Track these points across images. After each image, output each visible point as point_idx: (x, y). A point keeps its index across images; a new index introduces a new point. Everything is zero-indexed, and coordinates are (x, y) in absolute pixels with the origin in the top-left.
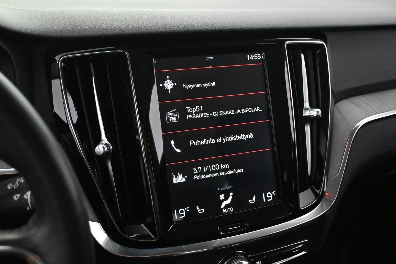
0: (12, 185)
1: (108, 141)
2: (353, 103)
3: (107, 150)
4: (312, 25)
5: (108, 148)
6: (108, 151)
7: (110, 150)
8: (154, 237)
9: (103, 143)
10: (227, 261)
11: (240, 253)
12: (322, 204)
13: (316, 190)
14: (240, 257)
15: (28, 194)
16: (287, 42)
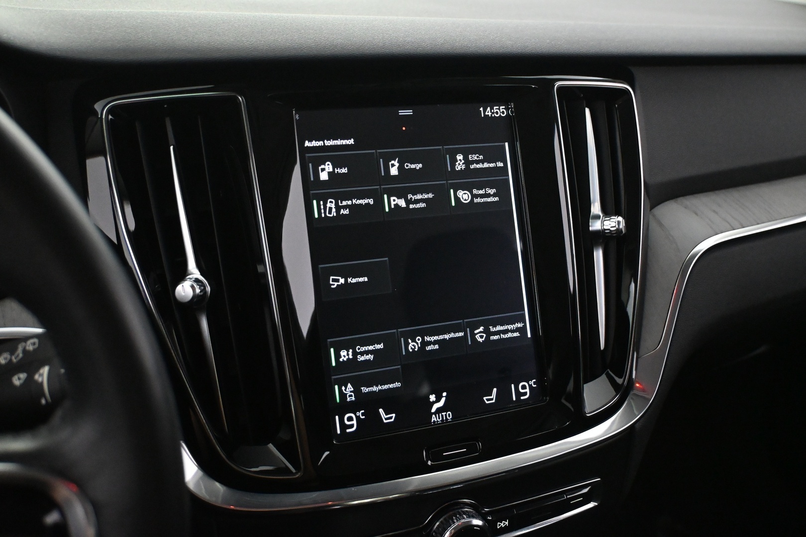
0: (9, 357)
1: (202, 274)
3: (200, 292)
5: (202, 288)
6: (202, 293)
7: (205, 293)
8: (294, 471)
10: (440, 520)
11: (466, 504)
12: (630, 405)
13: (617, 379)
14: (466, 511)
15: (44, 372)
16: (558, 84)
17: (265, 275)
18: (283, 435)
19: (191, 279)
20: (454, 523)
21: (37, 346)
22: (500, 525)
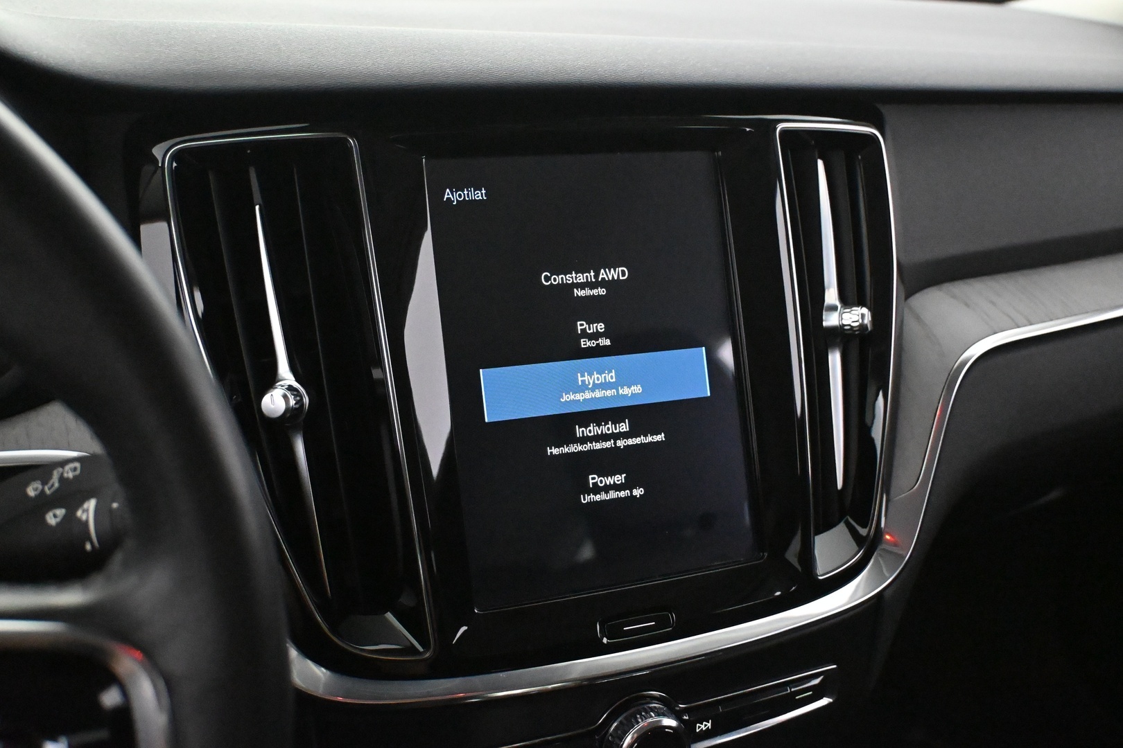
0: (40, 487)
1: (297, 380)
2: (954, 297)
3: (295, 404)
4: (846, 83)
5: (298, 398)
6: (297, 406)
7: (302, 406)
8: (421, 649)
10: (619, 720)
11: (654, 698)
13: (859, 528)
14: (654, 707)
15: (89, 507)
16: (780, 126)
17: (383, 383)
18: (406, 600)
19: (283, 386)
20: (638, 723)
21: (78, 472)
22: (699, 727)
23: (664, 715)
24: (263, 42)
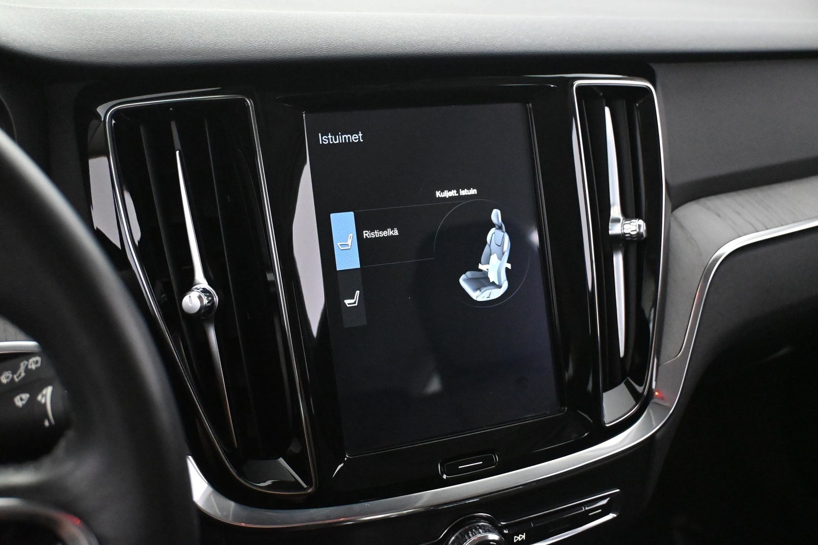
0: (11, 376)
1: (210, 284)
2: (708, 209)
3: (208, 303)
5: (210, 298)
6: (209, 304)
7: (213, 303)
8: (305, 486)
9: (199, 288)
10: (455, 535)
11: (482, 517)
12: (649, 414)
13: (636, 386)
14: (482, 525)
15: (47, 392)
16: (577, 83)
17: (274, 283)
18: (294, 448)
19: (198, 289)
20: (470, 538)
21: (39, 364)
22: (516, 538)
23: (490, 532)
24: (180, 25)
